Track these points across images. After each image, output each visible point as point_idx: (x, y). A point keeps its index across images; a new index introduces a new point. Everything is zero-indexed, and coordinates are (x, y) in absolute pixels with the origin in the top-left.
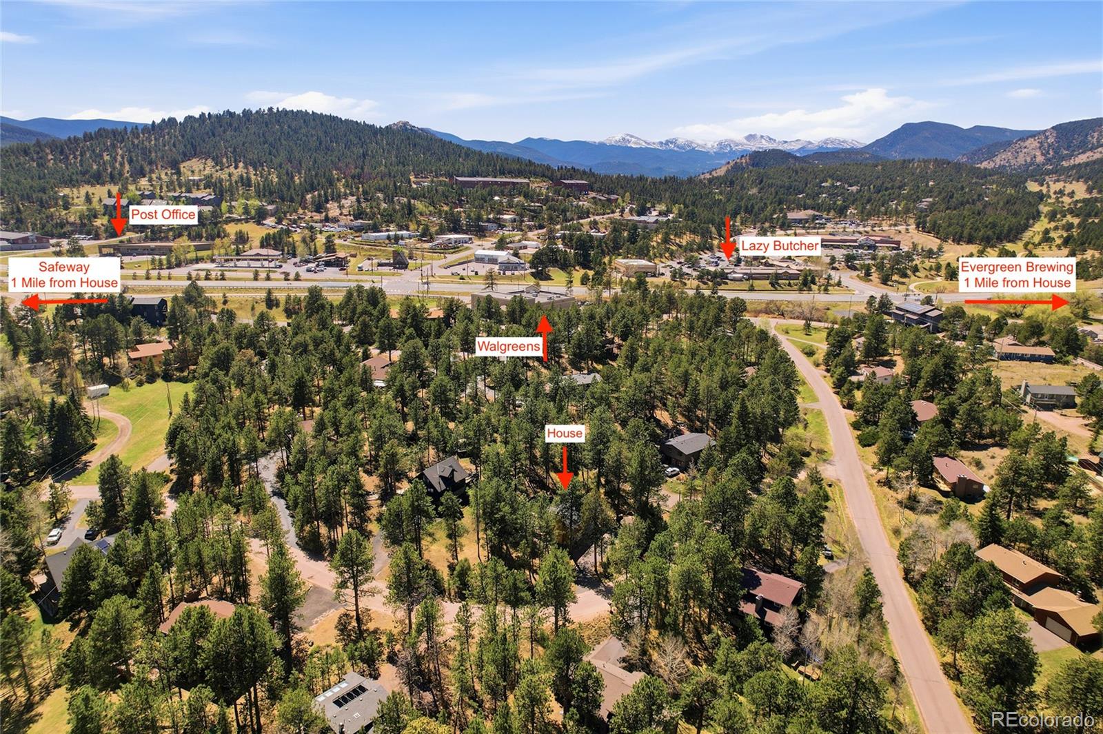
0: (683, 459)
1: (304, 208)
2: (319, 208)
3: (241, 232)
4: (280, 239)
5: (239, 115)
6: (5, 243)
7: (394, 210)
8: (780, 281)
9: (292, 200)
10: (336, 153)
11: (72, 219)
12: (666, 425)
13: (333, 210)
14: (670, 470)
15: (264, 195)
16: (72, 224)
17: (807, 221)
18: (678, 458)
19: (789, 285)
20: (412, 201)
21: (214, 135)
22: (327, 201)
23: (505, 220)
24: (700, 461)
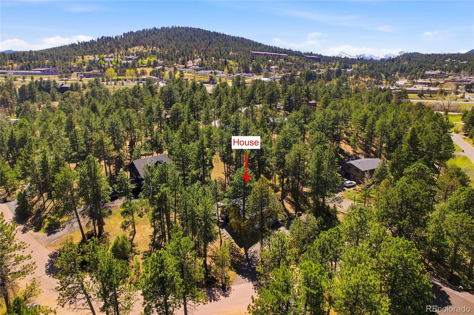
0: (359, 175)
1: (177, 63)
2: (183, 63)
3: (143, 70)
4: (159, 72)
5: (159, 29)
6: (40, 72)
7: (218, 63)
8: (424, 95)
9: (172, 60)
10: (197, 43)
11: (75, 66)
12: (349, 153)
13: (190, 63)
14: (348, 182)
15: (160, 57)
16: (75, 68)
17: (436, 75)
18: (356, 174)
19: (431, 96)
20: (228, 60)
21: (147, 37)
22: (188, 60)
23: (272, 69)
24: (374, 176)
